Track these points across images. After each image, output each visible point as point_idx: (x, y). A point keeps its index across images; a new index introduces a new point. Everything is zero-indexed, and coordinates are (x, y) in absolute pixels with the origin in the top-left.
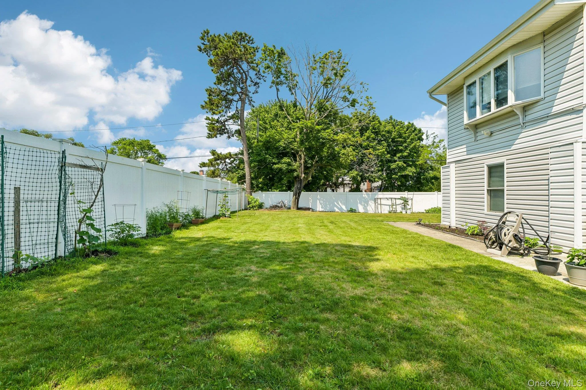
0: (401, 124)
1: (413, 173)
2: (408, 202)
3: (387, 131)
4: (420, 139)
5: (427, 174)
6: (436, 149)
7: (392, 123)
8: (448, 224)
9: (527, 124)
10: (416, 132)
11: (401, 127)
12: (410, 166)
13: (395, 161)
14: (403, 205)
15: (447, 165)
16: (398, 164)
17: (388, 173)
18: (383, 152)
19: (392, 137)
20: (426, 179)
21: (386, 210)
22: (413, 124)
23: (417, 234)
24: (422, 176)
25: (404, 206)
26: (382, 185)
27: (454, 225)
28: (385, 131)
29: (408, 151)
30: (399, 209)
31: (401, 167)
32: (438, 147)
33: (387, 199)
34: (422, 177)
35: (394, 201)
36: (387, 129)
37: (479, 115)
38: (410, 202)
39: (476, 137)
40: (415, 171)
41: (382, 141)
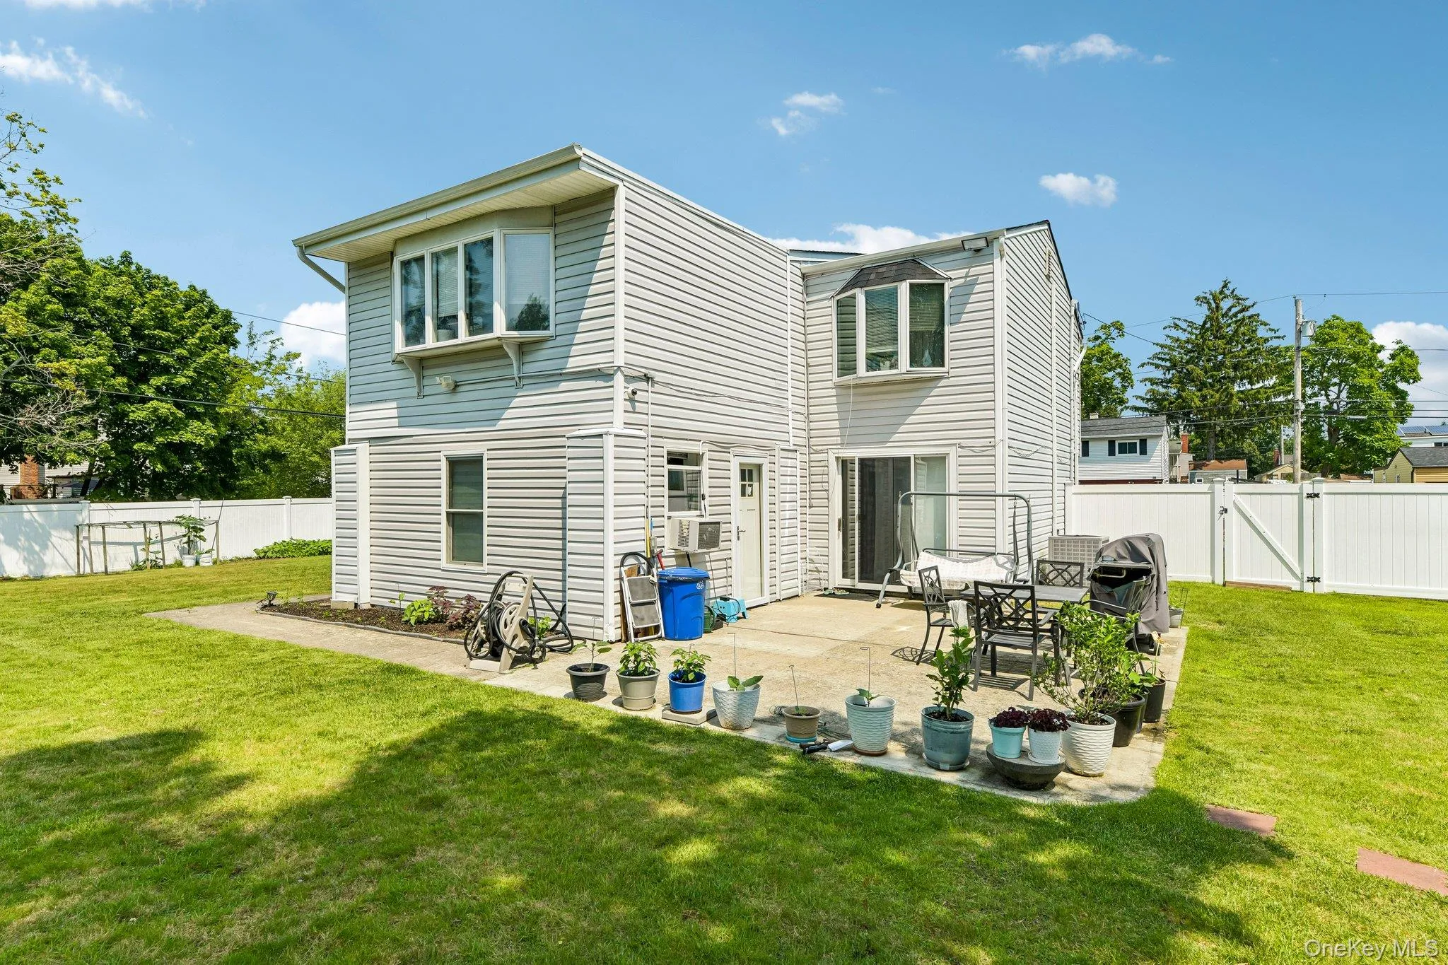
0: (167, 285)
1: (206, 439)
2: (202, 530)
3: (114, 299)
4: (229, 341)
5: (248, 443)
6: (278, 377)
7: (131, 275)
8: (351, 599)
9: (525, 382)
10: (216, 319)
11: (166, 296)
12: (198, 417)
13: (144, 400)
14: (185, 539)
15: (346, 447)
16: (156, 410)
17: (115, 435)
18: (100, 367)
19: (132, 322)
20: (249, 457)
21: (121, 560)
22: (204, 292)
23: (281, 645)
24: (236, 447)
25: (189, 542)
26: (90, 473)
27: (365, 601)
28: (107, 298)
29: (191, 374)
30: (172, 555)
31: (167, 417)
32: (283, 371)
33: (128, 525)
34: (235, 451)
35: (154, 531)
36: (111, 292)
37: (431, 341)
38: (208, 532)
39: (421, 387)
40: (213, 432)
41: (92, 327)
